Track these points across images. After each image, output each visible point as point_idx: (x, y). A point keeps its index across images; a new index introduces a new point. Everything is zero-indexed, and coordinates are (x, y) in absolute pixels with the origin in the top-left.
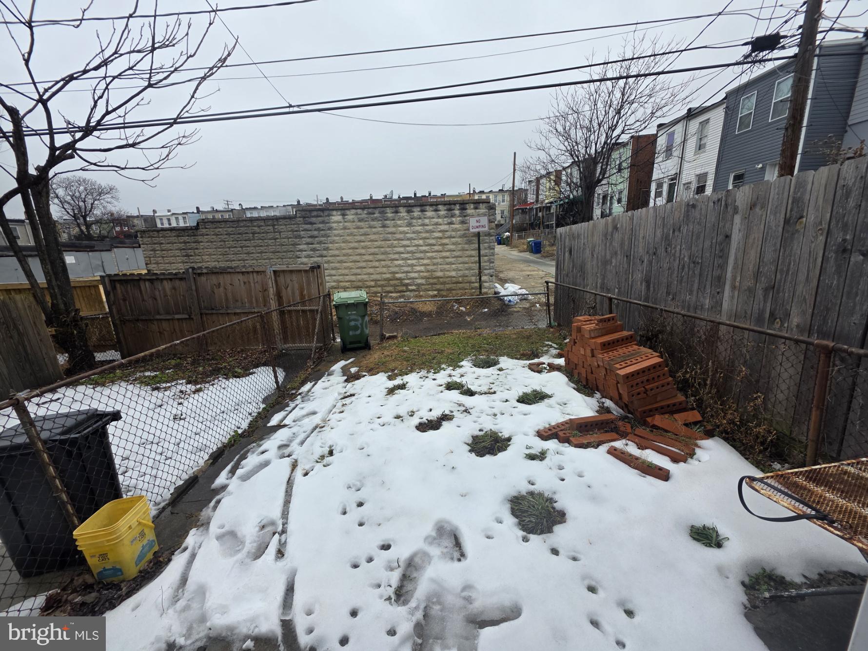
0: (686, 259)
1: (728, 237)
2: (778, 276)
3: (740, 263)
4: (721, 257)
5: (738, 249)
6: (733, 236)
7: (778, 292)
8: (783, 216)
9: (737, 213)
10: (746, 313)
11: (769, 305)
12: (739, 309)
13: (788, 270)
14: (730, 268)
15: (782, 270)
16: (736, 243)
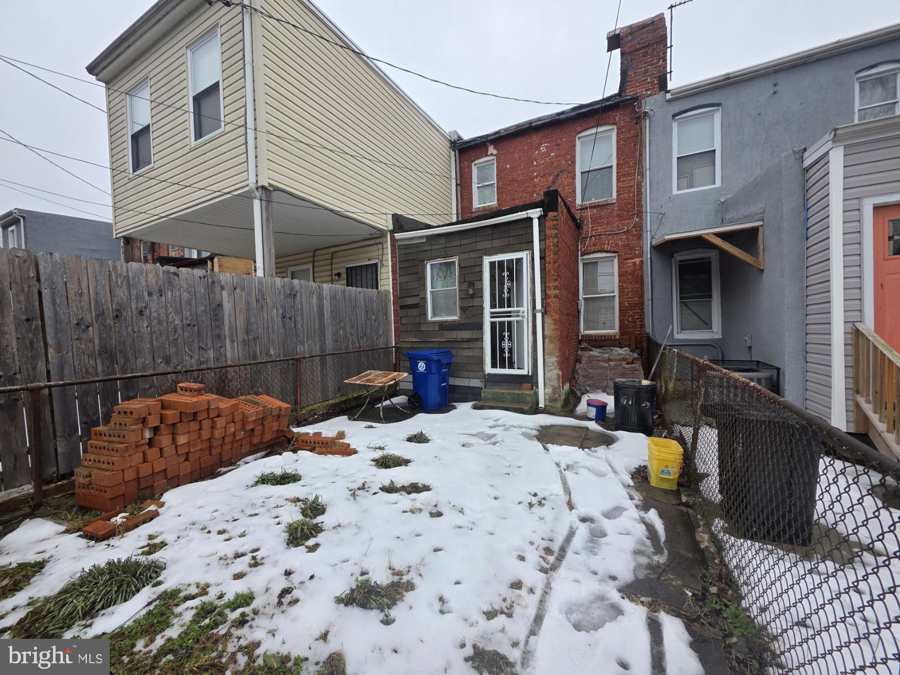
0: (177, 322)
1: (220, 305)
2: (260, 331)
3: (234, 324)
4: (217, 320)
5: (230, 315)
6: (224, 305)
7: (261, 340)
8: (255, 297)
9: (224, 289)
10: (245, 356)
11: (258, 347)
12: (240, 355)
13: (264, 327)
14: (227, 328)
15: (260, 327)
16: (228, 311)
